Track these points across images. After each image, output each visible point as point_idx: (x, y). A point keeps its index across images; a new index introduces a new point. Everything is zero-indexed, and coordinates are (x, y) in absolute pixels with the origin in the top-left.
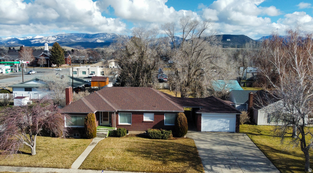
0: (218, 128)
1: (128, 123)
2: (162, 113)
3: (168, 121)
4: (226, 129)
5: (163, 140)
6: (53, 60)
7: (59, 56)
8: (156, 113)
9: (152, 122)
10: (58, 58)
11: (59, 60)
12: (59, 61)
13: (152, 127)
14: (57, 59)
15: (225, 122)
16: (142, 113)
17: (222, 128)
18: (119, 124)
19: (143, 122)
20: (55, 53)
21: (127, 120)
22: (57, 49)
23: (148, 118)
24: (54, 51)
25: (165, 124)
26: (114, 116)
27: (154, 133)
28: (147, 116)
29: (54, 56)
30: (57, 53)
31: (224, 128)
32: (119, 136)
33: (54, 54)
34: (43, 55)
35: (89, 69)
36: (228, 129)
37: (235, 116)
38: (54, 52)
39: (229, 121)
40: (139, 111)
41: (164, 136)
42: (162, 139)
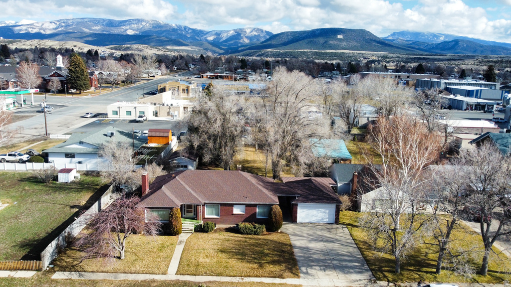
0: (316, 218)
1: (216, 215)
2: (255, 206)
3: (260, 214)
4: (325, 220)
5: (255, 236)
6: (73, 83)
7: (81, 76)
8: (247, 205)
9: (243, 215)
10: (80, 80)
11: (82, 83)
12: (81, 86)
13: (243, 220)
14: (79, 82)
15: (324, 212)
16: (232, 205)
17: (321, 218)
18: (206, 216)
19: (233, 214)
20: (75, 73)
21: (214, 212)
22: (79, 67)
23: (239, 210)
24: (73, 70)
25: (258, 217)
26: (200, 209)
27: (246, 229)
28: (238, 208)
29: (74, 77)
30: (77, 73)
31: (322, 219)
32: (207, 232)
33: (73, 74)
34: (54, 74)
35: (135, 108)
36: (327, 220)
37: (335, 206)
38: (73, 72)
39: (328, 211)
40: (229, 203)
41: (257, 231)
42: (255, 234)
